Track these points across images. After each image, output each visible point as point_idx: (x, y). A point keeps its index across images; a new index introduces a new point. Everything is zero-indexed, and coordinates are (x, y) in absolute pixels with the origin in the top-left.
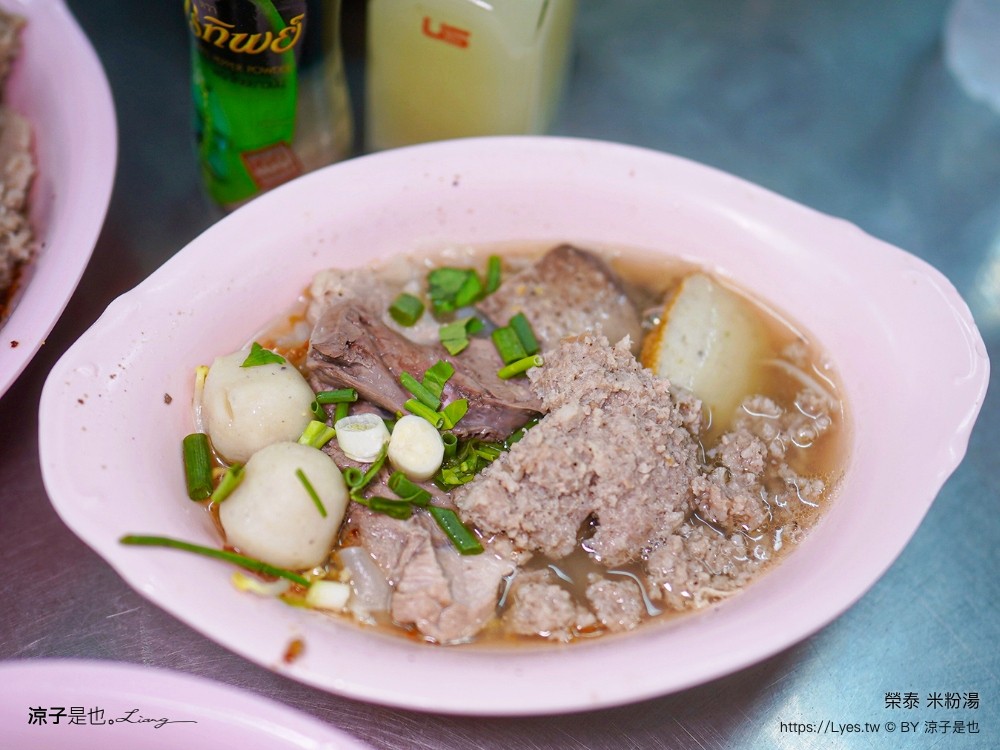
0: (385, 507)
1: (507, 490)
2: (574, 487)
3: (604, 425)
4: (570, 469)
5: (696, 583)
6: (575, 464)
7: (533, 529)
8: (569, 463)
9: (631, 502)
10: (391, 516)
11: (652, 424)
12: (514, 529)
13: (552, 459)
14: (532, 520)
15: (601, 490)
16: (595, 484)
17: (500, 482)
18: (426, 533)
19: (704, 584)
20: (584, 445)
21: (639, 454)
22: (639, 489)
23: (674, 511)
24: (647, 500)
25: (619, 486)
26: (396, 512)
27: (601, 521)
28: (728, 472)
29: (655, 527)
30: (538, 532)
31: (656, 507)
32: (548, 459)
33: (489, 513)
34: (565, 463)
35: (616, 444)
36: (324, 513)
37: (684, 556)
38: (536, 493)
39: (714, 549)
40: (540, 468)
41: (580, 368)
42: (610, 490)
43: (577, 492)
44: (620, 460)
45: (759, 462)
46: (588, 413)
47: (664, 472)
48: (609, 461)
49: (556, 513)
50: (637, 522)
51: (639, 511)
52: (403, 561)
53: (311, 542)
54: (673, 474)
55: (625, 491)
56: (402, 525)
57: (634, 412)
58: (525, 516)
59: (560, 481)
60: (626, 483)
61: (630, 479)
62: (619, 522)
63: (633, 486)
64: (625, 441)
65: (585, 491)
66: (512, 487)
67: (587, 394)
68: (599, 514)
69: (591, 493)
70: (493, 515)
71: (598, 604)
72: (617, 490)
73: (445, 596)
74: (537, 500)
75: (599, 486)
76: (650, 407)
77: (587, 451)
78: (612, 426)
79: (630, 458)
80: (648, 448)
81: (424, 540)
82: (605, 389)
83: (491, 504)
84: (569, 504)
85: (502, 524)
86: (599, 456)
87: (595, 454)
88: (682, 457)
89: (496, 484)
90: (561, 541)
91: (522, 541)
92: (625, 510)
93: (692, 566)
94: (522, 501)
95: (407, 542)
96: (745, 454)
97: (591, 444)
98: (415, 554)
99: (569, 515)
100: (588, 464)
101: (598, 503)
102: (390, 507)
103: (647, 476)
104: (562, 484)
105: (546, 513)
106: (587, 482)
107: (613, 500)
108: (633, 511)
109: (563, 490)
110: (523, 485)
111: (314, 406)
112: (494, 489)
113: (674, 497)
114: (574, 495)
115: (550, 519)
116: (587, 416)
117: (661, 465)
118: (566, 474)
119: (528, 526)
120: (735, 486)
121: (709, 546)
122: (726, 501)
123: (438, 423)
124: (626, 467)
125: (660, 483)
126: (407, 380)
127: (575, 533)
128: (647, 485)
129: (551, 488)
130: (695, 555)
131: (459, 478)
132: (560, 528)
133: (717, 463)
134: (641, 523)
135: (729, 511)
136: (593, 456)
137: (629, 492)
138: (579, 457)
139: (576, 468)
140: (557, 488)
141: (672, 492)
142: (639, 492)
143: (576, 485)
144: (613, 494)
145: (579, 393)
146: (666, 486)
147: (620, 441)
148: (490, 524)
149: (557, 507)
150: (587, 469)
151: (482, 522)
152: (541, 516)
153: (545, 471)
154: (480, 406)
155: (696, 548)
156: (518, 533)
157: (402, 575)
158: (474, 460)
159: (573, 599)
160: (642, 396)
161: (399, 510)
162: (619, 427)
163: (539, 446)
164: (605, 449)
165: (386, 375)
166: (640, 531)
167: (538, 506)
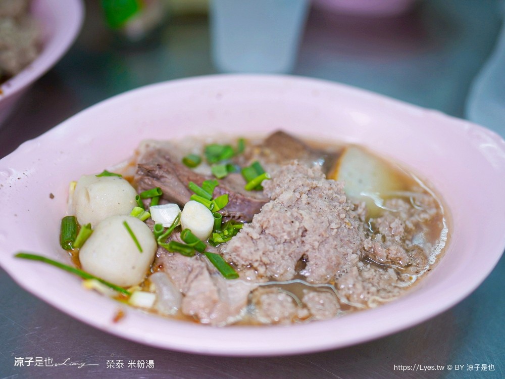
0: (178, 248)
1: (252, 238)
2: (292, 236)
3: (308, 203)
4: (290, 225)
5: (368, 293)
6: (293, 222)
7: (269, 262)
8: (289, 221)
9: (327, 246)
10: (182, 254)
11: (336, 203)
12: (257, 261)
13: (278, 218)
14: (267, 256)
15: (308, 238)
16: (305, 236)
17: (248, 234)
18: (203, 265)
19: (373, 294)
20: (297, 212)
21: (330, 218)
22: (331, 238)
23: (353, 253)
24: (336, 246)
25: (319, 236)
26: (185, 252)
27: (310, 259)
28: (384, 237)
29: (342, 262)
30: (271, 264)
31: (342, 250)
32: (276, 218)
33: (241, 251)
34: (286, 221)
35: (317, 212)
36: (141, 250)
37: (360, 278)
38: (269, 241)
39: (377, 276)
40: (272, 223)
41: (292, 176)
42: (314, 238)
43: (294, 240)
44: (319, 220)
45: (401, 229)
46: (299, 197)
47: (346, 231)
48: (313, 221)
49: (282, 252)
50: (331, 258)
51: (332, 251)
52: (190, 280)
53: (134, 268)
54: (351, 233)
55: (323, 239)
56: (189, 260)
57: (326, 197)
58: (263, 254)
59: (284, 232)
60: (323, 233)
61: (325, 231)
62: (320, 258)
63: (328, 236)
64: (321, 211)
65: (299, 240)
66: (255, 236)
67: (297, 188)
68: (308, 253)
69: (303, 242)
70: (244, 253)
71: (310, 305)
72: (318, 238)
73: (216, 296)
74: (270, 245)
75: (307, 237)
76: (334, 195)
77: (299, 216)
78: (313, 203)
79: (324, 219)
80: (335, 214)
81: (202, 268)
82: (308, 185)
83: (242, 246)
84: (289, 247)
85: (250, 258)
86: (306, 217)
87: (304, 217)
88: (355, 224)
89: (246, 235)
90: (286, 271)
91: (262, 270)
92: (323, 251)
93: (365, 284)
94: (261, 245)
95: (192, 270)
96: (393, 225)
97: (301, 212)
98: (196, 277)
99: (290, 255)
100: (300, 223)
101: (307, 247)
102: (182, 249)
103: (336, 230)
104: (285, 234)
105: (276, 252)
106: (300, 234)
107: (316, 244)
108: (328, 252)
109: (286, 237)
110: (262, 236)
111: (137, 198)
112: (245, 237)
113: (352, 245)
114: (293, 242)
115: (278, 256)
116: (298, 199)
117: (343, 226)
118: (287, 228)
119: (265, 259)
120: (389, 243)
121: (374, 274)
122: (385, 250)
123: (210, 206)
124: (323, 224)
125: (343, 237)
126: (192, 185)
127: (294, 266)
128: (336, 237)
129: (279, 236)
130: (366, 279)
131: (223, 239)
132: (284, 263)
133: (377, 232)
134: (334, 258)
135: (387, 256)
136: (303, 218)
137: (325, 240)
138: (295, 219)
139: (293, 224)
140: (282, 236)
141: (351, 243)
142: (331, 239)
143: (293, 234)
144: (316, 240)
145: (293, 187)
146: (347, 239)
147: (319, 211)
148: (242, 259)
149: (282, 248)
150: (300, 225)
151: (237, 258)
152: (273, 254)
153: (274, 226)
154: (234, 200)
155: (367, 275)
156: (259, 265)
157: (189, 288)
158: (232, 230)
159: (294, 302)
160: (329, 189)
161: (188, 251)
162: (317, 203)
163: (270, 211)
164: (310, 214)
165: (180, 183)
166: (333, 263)
167: (271, 248)
